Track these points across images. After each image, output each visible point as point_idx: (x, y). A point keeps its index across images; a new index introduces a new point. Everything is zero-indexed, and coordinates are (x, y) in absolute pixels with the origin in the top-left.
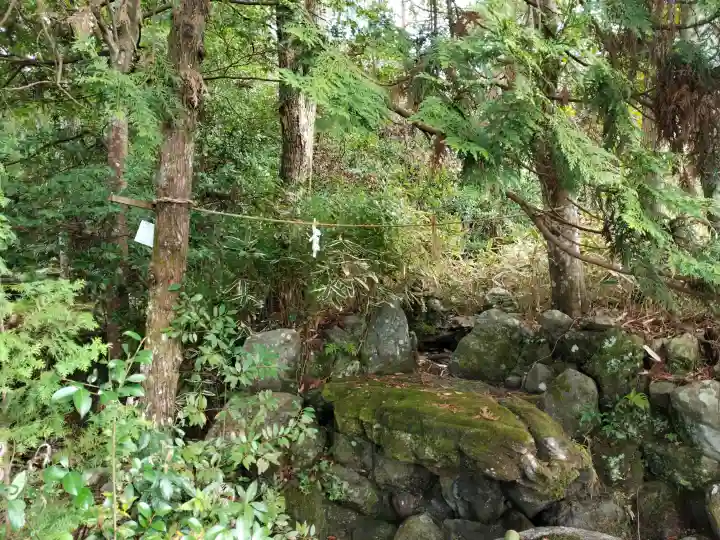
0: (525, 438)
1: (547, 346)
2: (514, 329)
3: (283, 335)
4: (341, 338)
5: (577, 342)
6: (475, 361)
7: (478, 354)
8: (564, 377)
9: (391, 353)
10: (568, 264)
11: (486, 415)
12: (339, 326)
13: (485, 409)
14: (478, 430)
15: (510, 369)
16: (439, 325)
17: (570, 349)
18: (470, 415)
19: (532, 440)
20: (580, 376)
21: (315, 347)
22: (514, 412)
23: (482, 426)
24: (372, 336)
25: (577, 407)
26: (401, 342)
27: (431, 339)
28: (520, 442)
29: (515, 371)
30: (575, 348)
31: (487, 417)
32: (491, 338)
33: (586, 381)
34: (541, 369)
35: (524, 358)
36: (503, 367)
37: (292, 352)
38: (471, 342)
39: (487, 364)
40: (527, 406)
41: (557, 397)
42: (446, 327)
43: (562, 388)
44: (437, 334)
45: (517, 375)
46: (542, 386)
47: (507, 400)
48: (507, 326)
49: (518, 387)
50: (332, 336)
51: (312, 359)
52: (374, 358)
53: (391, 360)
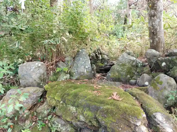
0: (140, 114)
1: (148, 66)
2: (134, 61)
3: (37, 64)
4: (63, 66)
5: (165, 61)
6: (117, 74)
7: (118, 71)
8: (159, 78)
9: (82, 71)
10: (158, 30)
11: (115, 97)
12: (62, 61)
13: (115, 94)
14: (109, 107)
15: (131, 77)
16: (106, 64)
17: (161, 64)
18: (106, 97)
19: (145, 115)
20: (167, 77)
21: (53, 70)
22: (132, 95)
23: (111, 104)
24: (75, 65)
25: (166, 93)
26: (87, 67)
27: (103, 68)
28: (136, 116)
29: (133, 78)
30: (164, 64)
31: (115, 98)
32: (124, 65)
33: (171, 80)
34: (146, 76)
35: (138, 72)
36: (129, 76)
37: (42, 71)
38: (115, 67)
39: (122, 75)
40: (139, 92)
41: (155, 88)
42: (108, 64)
43: (158, 83)
44: (105, 67)
45: (135, 79)
46: (147, 83)
47: (130, 89)
48: (130, 60)
49: (135, 84)
50: (59, 65)
51: (52, 74)
52: (75, 73)
53: (82, 74)
